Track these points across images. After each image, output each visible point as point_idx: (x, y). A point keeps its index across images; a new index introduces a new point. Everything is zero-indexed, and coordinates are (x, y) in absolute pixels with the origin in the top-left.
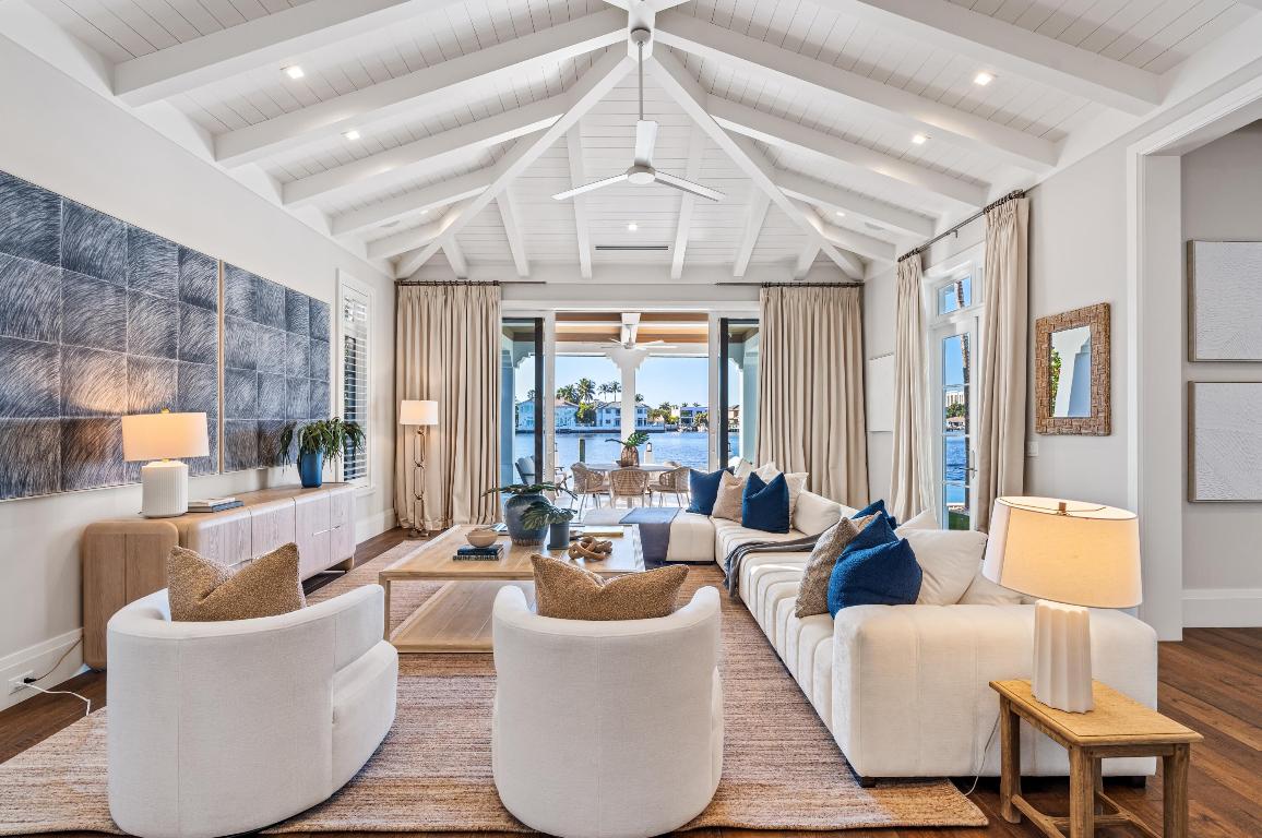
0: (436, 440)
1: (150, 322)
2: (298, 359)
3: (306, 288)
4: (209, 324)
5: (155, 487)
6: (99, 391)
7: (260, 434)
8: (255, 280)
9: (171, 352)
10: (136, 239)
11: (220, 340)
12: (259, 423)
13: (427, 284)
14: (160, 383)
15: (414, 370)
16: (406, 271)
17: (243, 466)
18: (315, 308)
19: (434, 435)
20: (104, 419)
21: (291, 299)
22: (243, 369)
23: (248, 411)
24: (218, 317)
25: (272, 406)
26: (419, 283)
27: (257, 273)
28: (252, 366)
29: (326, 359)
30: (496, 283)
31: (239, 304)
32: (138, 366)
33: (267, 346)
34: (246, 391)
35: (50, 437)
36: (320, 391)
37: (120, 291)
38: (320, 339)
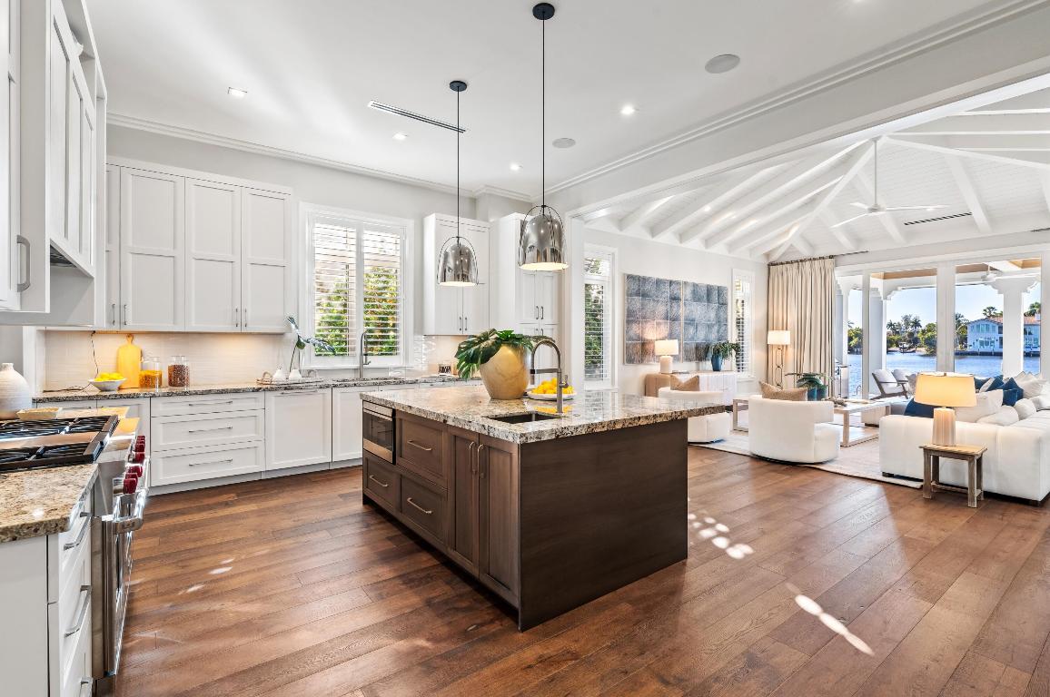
0: (791, 352)
1: (661, 309)
2: (712, 315)
3: (715, 282)
4: (679, 306)
5: (664, 365)
6: (650, 334)
7: (697, 348)
8: (695, 285)
9: (667, 318)
10: (659, 282)
11: (682, 311)
12: (697, 344)
13: (787, 263)
14: (664, 330)
15: (778, 313)
16: (774, 258)
17: (690, 360)
18: (720, 291)
19: (790, 350)
20: (651, 342)
21: (709, 289)
22: (690, 322)
23: (693, 338)
24: (682, 303)
25: (700, 337)
26: (782, 264)
27: (696, 282)
28: (693, 320)
29: (726, 313)
30: (831, 257)
31: (689, 296)
32: (658, 324)
33: (699, 311)
34: (692, 330)
35: (639, 347)
36: (723, 328)
37: (654, 300)
38: (723, 304)
